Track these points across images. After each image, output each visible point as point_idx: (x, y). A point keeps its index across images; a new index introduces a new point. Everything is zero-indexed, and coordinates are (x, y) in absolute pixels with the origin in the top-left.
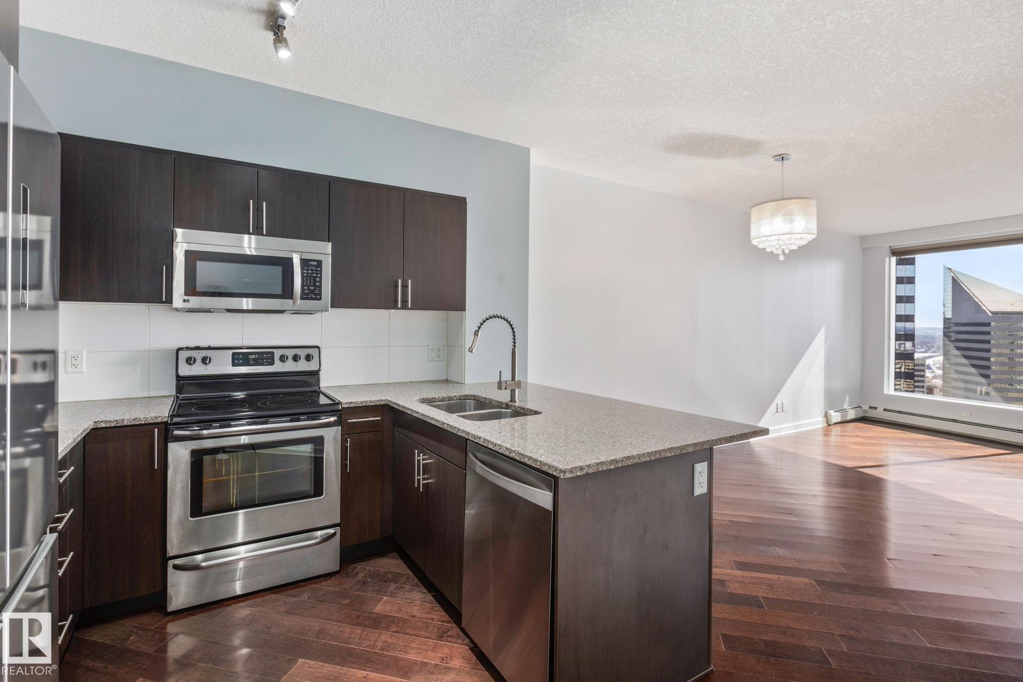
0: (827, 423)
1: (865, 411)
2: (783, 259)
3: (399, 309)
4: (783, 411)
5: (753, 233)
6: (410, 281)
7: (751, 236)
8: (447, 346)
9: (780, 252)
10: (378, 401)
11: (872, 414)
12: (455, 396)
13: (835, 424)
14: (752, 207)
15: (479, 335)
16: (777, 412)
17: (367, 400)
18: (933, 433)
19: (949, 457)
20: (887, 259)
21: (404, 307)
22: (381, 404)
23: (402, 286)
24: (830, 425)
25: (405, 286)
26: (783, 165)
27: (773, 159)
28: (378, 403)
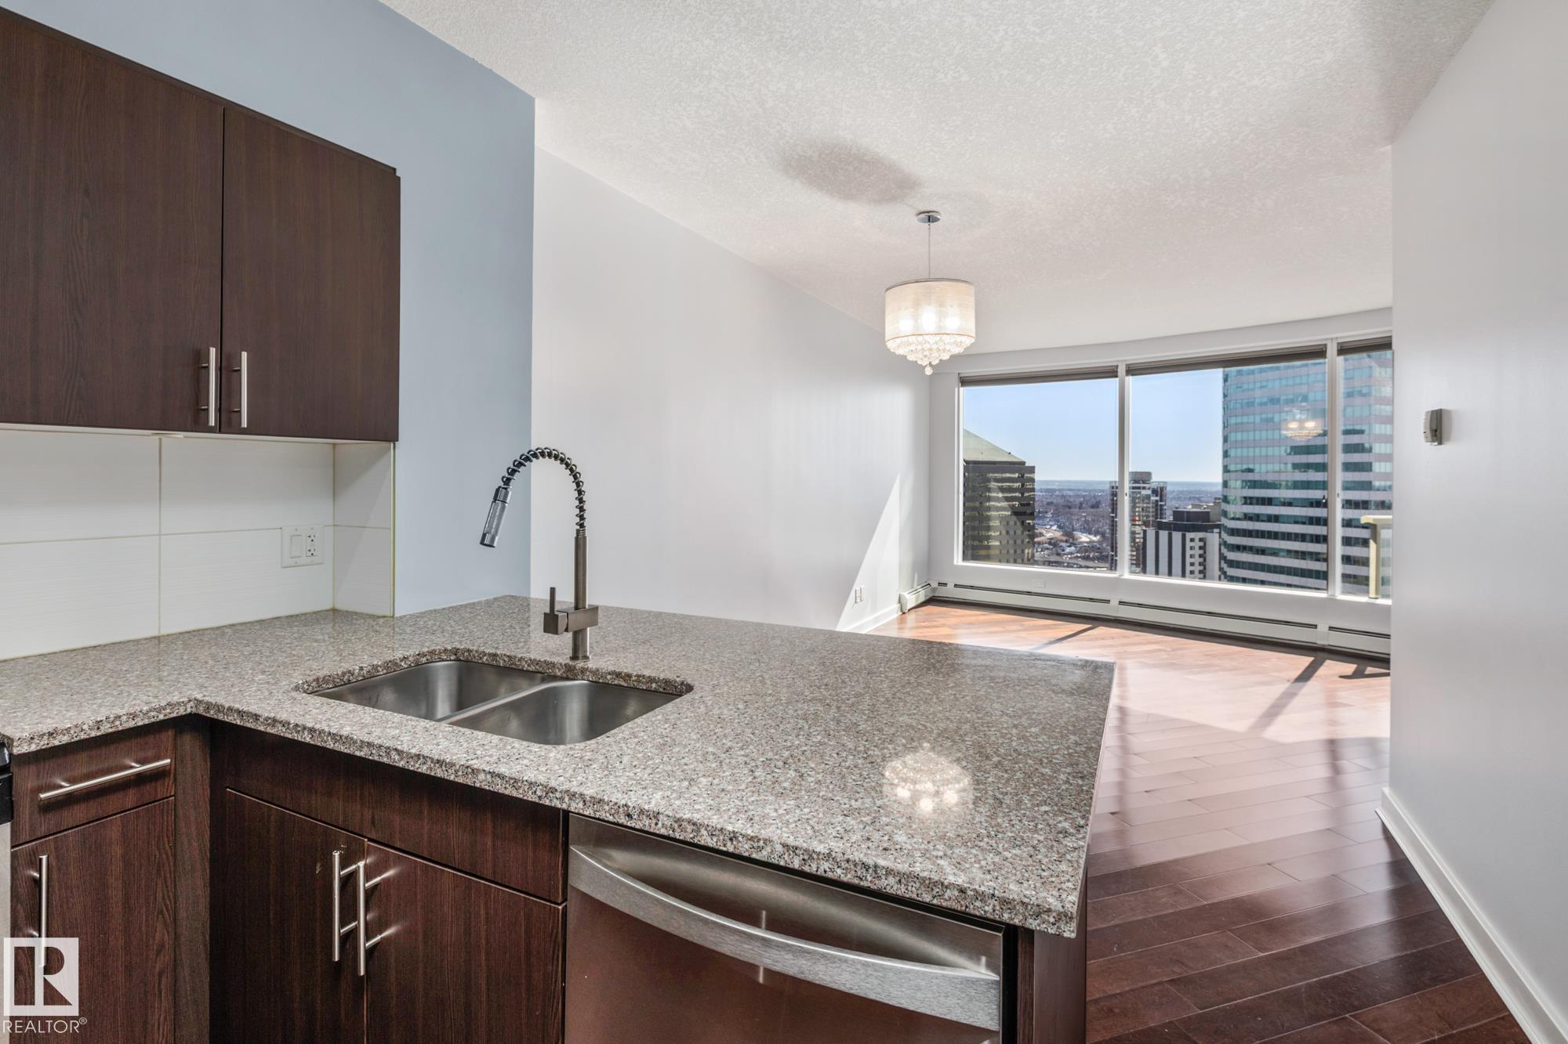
0: (901, 610)
1: (934, 590)
2: (930, 373)
3: (211, 430)
4: (861, 601)
5: (889, 331)
6: (244, 355)
7: (886, 335)
8: (334, 525)
9: (925, 362)
10: (159, 710)
11: (943, 592)
12: (405, 658)
13: (909, 610)
14: (888, 289)
15: (508, 501)
16: (856, 602)
17: (120, 712)
18: (1041, 615)
19: (1046, 641)
20: (956, 389)
21: (227, 423)
22: (174, 715)
23: (220, 369)
24: (904, 613)
25: (229, 371)
26: (929, 229)
27: (916, 218)
28: (161, 717)
